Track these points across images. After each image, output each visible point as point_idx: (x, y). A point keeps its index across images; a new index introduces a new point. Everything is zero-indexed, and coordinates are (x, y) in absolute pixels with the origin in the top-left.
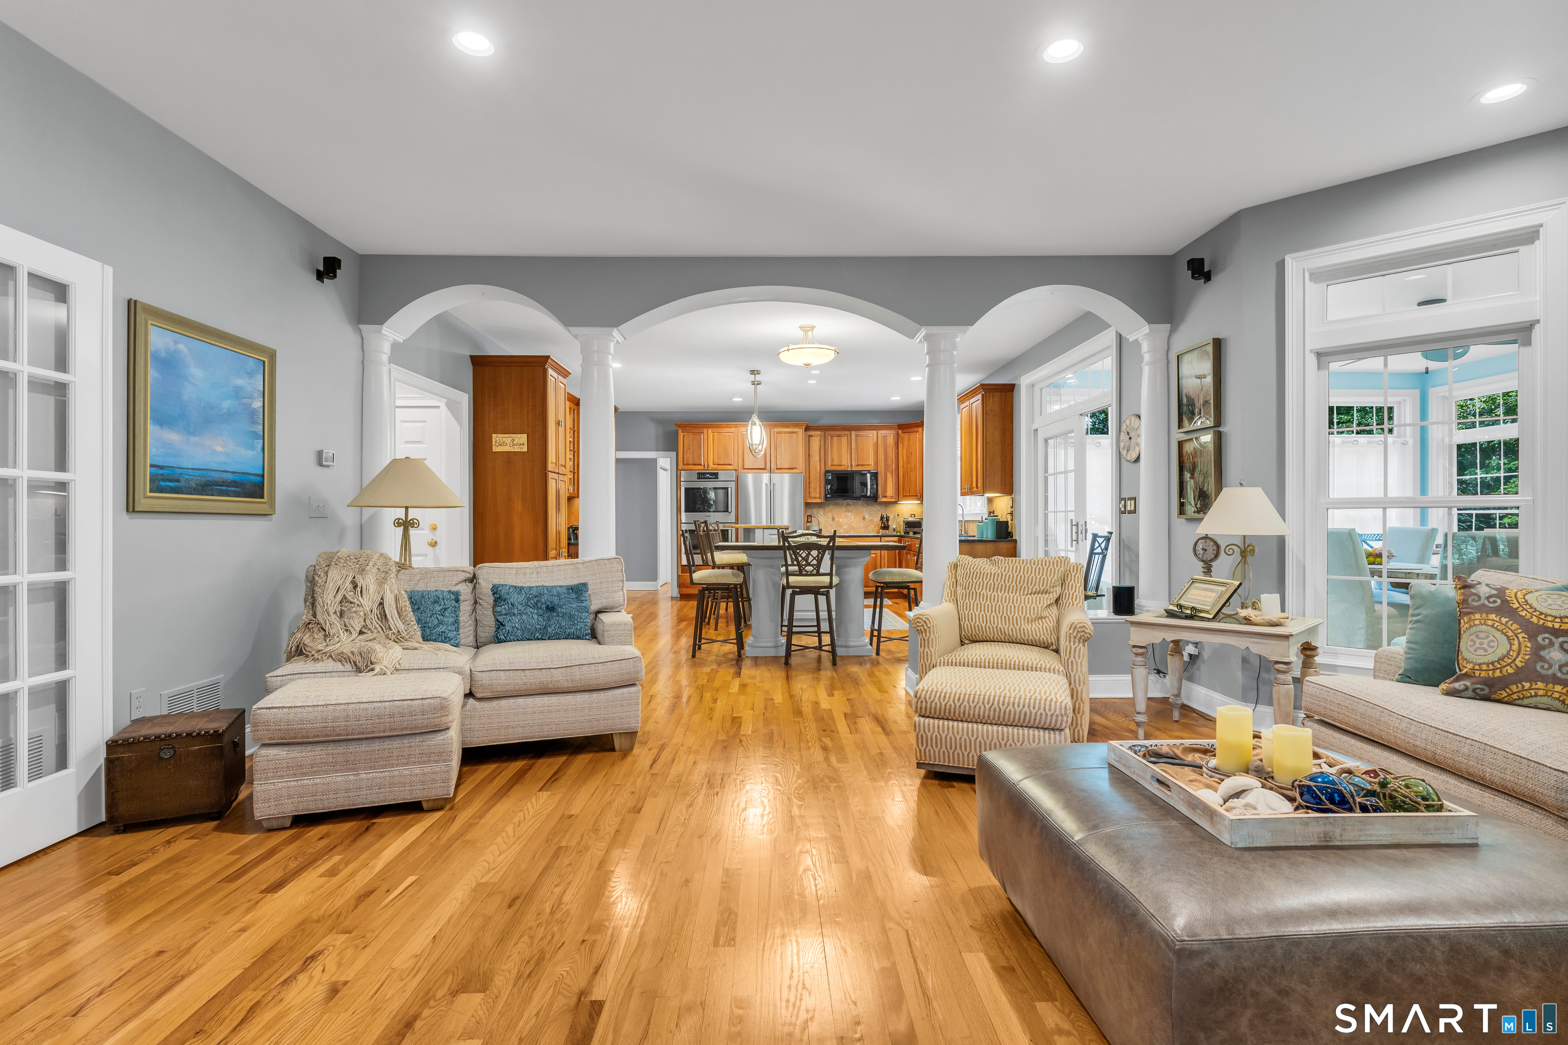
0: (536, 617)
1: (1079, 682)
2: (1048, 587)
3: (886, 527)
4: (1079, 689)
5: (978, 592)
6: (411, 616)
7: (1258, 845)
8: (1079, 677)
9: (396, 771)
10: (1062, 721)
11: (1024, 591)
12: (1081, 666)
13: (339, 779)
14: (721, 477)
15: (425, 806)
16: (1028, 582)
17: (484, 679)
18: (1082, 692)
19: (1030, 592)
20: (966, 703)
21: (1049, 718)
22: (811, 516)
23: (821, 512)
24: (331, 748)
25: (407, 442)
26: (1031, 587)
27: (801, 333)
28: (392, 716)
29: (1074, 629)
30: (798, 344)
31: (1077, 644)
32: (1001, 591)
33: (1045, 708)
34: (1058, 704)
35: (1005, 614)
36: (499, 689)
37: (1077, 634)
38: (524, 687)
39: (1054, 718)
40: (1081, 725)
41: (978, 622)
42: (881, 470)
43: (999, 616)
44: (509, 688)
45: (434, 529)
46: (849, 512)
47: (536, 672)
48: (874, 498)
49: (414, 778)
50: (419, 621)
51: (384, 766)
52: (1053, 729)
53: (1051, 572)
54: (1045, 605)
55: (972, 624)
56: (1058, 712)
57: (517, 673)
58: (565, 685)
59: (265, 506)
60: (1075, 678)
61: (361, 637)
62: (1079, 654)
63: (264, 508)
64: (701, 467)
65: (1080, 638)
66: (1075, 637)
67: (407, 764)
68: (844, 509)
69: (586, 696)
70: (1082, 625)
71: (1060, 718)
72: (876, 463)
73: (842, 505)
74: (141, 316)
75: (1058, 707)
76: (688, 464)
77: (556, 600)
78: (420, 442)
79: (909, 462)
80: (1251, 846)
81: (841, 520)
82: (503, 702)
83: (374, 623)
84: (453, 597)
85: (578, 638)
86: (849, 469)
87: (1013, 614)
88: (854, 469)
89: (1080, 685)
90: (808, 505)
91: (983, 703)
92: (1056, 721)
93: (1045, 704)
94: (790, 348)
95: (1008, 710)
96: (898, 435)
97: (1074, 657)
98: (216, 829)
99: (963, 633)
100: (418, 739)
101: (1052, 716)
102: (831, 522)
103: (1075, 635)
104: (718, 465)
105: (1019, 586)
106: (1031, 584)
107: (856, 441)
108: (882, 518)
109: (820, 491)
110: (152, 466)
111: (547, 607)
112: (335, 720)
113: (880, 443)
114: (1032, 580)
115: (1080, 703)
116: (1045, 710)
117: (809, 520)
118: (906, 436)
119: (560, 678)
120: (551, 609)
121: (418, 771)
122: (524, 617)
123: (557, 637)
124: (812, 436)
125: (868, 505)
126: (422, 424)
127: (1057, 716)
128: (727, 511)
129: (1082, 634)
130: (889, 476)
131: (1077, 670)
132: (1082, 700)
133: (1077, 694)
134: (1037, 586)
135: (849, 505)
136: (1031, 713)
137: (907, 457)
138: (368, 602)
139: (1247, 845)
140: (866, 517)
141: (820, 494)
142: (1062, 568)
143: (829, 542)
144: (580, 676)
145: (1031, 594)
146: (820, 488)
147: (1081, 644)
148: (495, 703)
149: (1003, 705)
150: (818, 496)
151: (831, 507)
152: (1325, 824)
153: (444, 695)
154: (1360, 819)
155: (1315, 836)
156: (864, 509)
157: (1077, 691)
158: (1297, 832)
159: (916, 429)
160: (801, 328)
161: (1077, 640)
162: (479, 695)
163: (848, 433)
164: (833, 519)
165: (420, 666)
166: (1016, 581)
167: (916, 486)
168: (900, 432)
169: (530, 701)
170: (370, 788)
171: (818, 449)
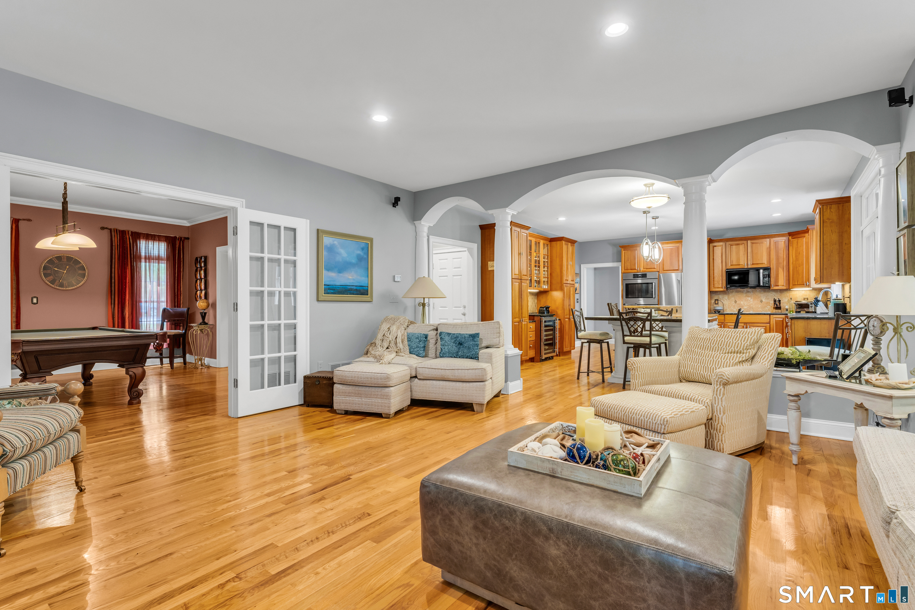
0: (454, 347)
1: (720, 412)
2: (741, 349)
3: (778, 308)
4: (720, 416)
5: (693, 350)
6: (406, 342)
7: (520, 466)
8: (720, 409)
9: (373, 400)
10: (661, 428)
11: (723, 351)
12: (722, 401)
13: (356, 399)
14: (648, 277)
15: (383, 415)
16: (726, 345)
17: (420, 371)
18: (722, 419)
19: (727, 351)
20: (613, 409)
21: (654, 425)
22: (718, 300)
23: (726, 297)
24: (354, 388)
25: (455, 268)
26: (728, 349)
27: (644, 188)
28: (371, 378)
29: (717, 376)
30: (642, 195)
31: (718, 386)
32: (707, 350)
33: (652, 418)
34: (660, 417)
35: (706, 365)
36: (426, 375)
37: (718, 379)
38: (435, 376)
39: (657, 425)
40: (722, 441)
41: (688, 369)
42: (773, 267)
43: (702, 366)
44: (429, 376)
45: (465, 307)
46: (748, 297)
47: (440, 370)
48: (767, 287)
49: (379, 404)
50: (409, 345)
51: (370, 397)
52: (658, 433)
53: (745, 339)
54: (737, 361)
55: (685, 370)
56: (659, 422)
57: (433, 370)
58: (452, 378)
59: (369, 298)
60: (717, 409)
61: (387, 350)
62: (720, 393)
63: (369, 299)
64: (636, 271)
65: (720, 382)
66: (717, 381)
67: (376, 398)
68: (745, 295)
69: (461, 384)
70: (721, 373)
71: (660, 426)
72: (769, 261)
73: (742, 292)
74: (320, 234)
75: (659, 419)
76: (627, 269)
77: (463, 340)
78: (459, 268)
79: (797, 259)
80: (517, 466)
81: (742, 302)
82: (428, 381)
83: (393, 344)
84: (424, 336)
85: (471, 358)
86: (746, 267)
87: (711, 365)
88: (750, 267)
89: (720, 414)
90: (711, 293)
91: (621, 411)
92: (658, 427)
93: (653, 416)
94: (634, 199)
95: (633, 417)
96: (789, 240)
97: (717, 395)
98: (328, 411)
99: (680, 375)
100: (380, 389)
101: (656, 423)
102: (734, 304)
103: (717, 379)
104: (646, 269)
105: (720, 347)
106: (729, 346)
107: (752, 247)
108: (775, 301)
109: (722, 283)
110: (324, 285)
111: (459, 343)
112: (355, 377)
113: (772, 247)
114: (729, 344)
115: (720, 426)
116: (652, 420)
117: (716, 302)
118: (795, 241)
119: (449, 374)
120: (460, 344)
121: (380, 401)
122: (450, 347)
123: (462, 357)
124: (716, 246)
125: (765, 291)
126: (459, 259)
127: (658, 424)
128: (652, 297)
129: (721, 379)
130: (781, 271)
131: (718, 403)
132: (722, 424)
133: (719, 420)
134: (733, 348)
135: (748, 292)
136: (645, 420)
137: (796, 256)
138: (391, 337)
139: (515, 465)
140: (764, 300)
141: (722, 285)
142: (755, 337)
143: (648, 316)
144: (458, 374)
145: (728, 353)
146: (722, 281)
147: (722, 387)
148: (425, 382)
149: (631, 413)
150: (720, 286)
151: (734, 294)
152: (552, 464)
153: (389, 373)
154: (571, 466)
155: (548, 469)
156: (762, 295)
157: (719, 418)
158: (539, 464)
159: (803, 235)
160: (645, 185)
161: (718, 384)
162: (419, 377)
163: (745, 242)
164: (736, 302)
165: (398, 363)
166: (718, 344)
167: (803, 277)
168: (790, 238)
169: (438, 382)
170: (366, 405)
171: (720, 255)
